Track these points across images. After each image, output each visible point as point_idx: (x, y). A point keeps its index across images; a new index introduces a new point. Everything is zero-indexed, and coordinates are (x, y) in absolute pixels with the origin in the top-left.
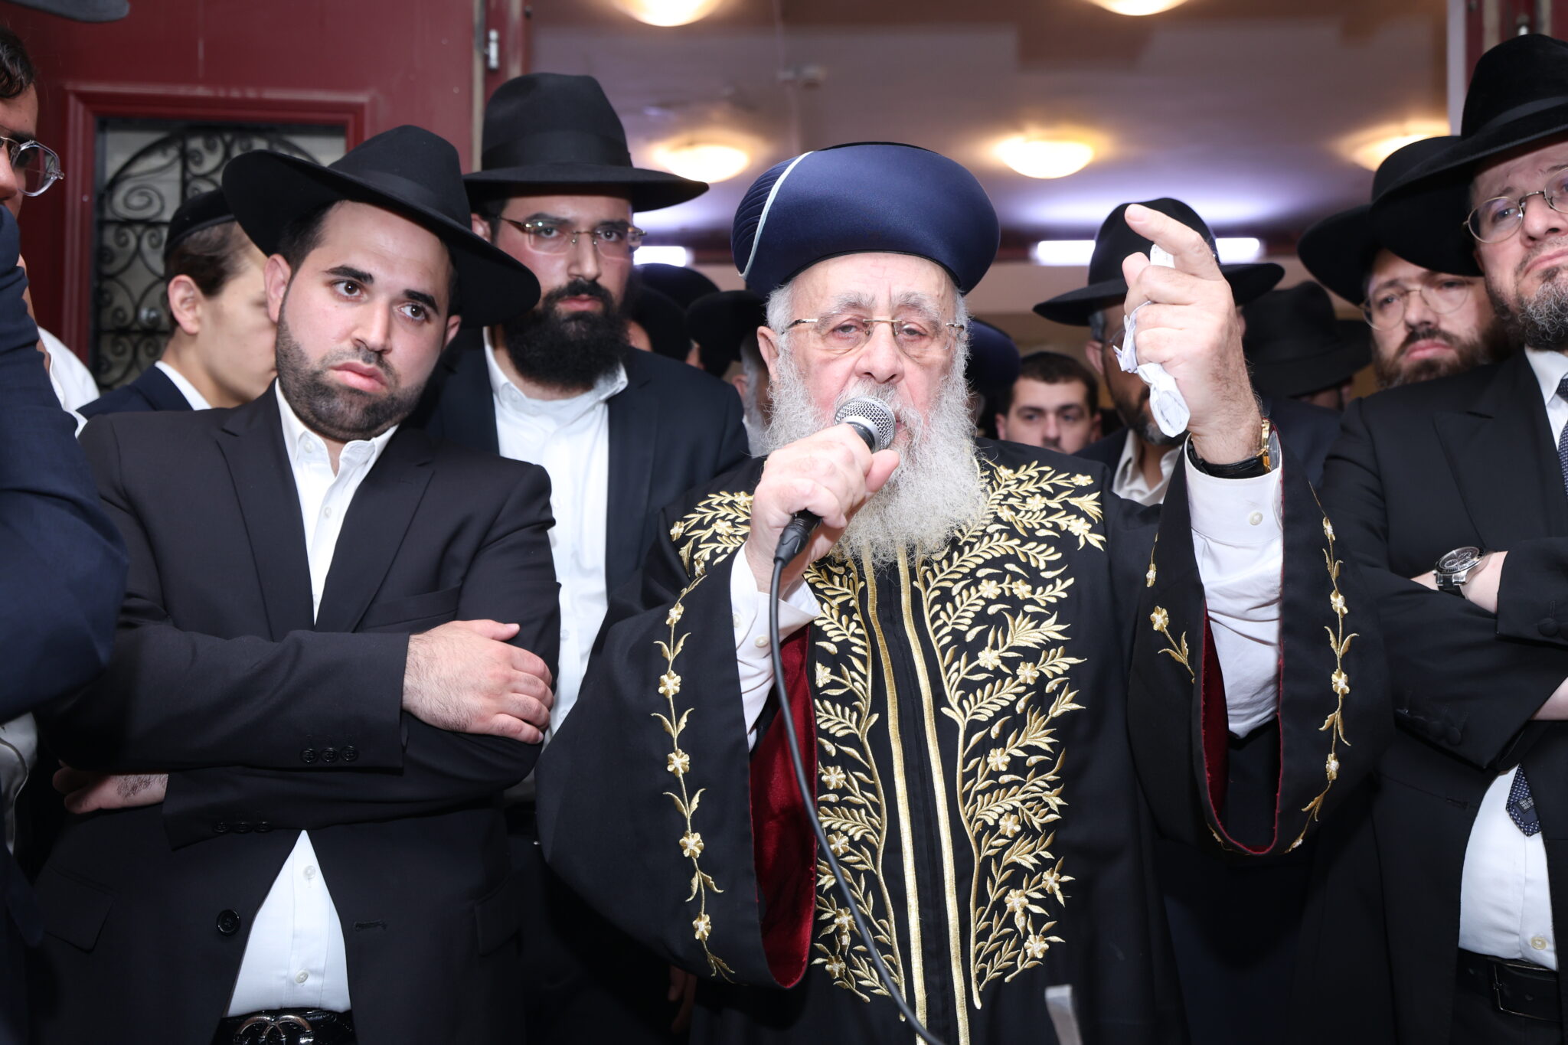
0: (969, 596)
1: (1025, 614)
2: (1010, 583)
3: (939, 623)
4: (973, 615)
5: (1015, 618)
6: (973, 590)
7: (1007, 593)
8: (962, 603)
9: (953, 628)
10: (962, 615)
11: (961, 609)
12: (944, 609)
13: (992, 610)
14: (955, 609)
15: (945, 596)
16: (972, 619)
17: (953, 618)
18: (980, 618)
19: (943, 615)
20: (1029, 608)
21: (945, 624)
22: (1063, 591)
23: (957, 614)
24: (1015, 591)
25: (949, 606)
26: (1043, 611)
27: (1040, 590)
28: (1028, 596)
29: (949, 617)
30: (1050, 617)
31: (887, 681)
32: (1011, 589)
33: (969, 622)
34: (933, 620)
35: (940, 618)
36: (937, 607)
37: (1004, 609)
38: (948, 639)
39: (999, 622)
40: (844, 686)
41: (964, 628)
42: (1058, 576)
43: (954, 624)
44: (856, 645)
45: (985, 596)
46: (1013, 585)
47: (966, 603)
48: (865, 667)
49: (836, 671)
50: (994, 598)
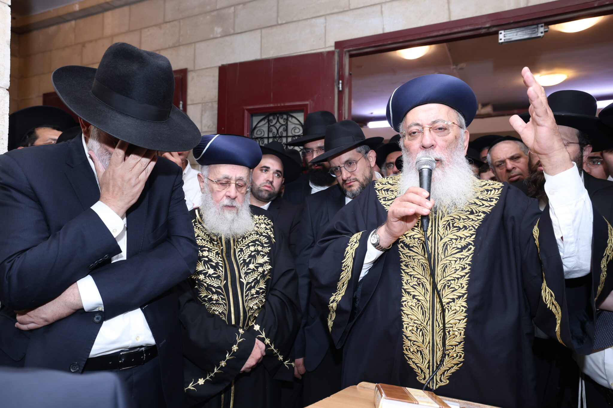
0: (247, 250)
1: (261, 254)
2: (257, 247)
3: (240, 257)
4: (248, 255)
5: (258, 255)
6: (248, 249)
7: (256, 249)
8: (245, 252)
9: (243, 259)
10: (245, 256)
11: (245, 253)
12: (241, 253)
13: (253, 254)
14: (244, 254)
15: (242, 250)
16: (248, 256)
17: (243, 256)
18: (250, 256)
19: (241, 255)
20: (261, 253)
21: (241, 257)
22: (268, 250)
23: (244, 255)
24: (258, 249)
25: (242, 253)
26: (264, 254)
27: (263, 248)
28: (261, 250)
29: (242, 256)
30: (266, 256)
31: (228, 272)
32: (257, 248)
33: (247, 257)
34: (238, 256)
35: (240, 256)
36: (240, 253)
37: (256, 254)
38: (242, 261)
39: (254, 257)
40: (217, 274)
41: (246, 259)
42: (267, 246)
43: (244, 257)
44: (220, 263)
45: (251, 250)
46: (258, 247)
47: (246, 252)
48: (223, 269)
49: (215, 270)
50: (253, 251)
